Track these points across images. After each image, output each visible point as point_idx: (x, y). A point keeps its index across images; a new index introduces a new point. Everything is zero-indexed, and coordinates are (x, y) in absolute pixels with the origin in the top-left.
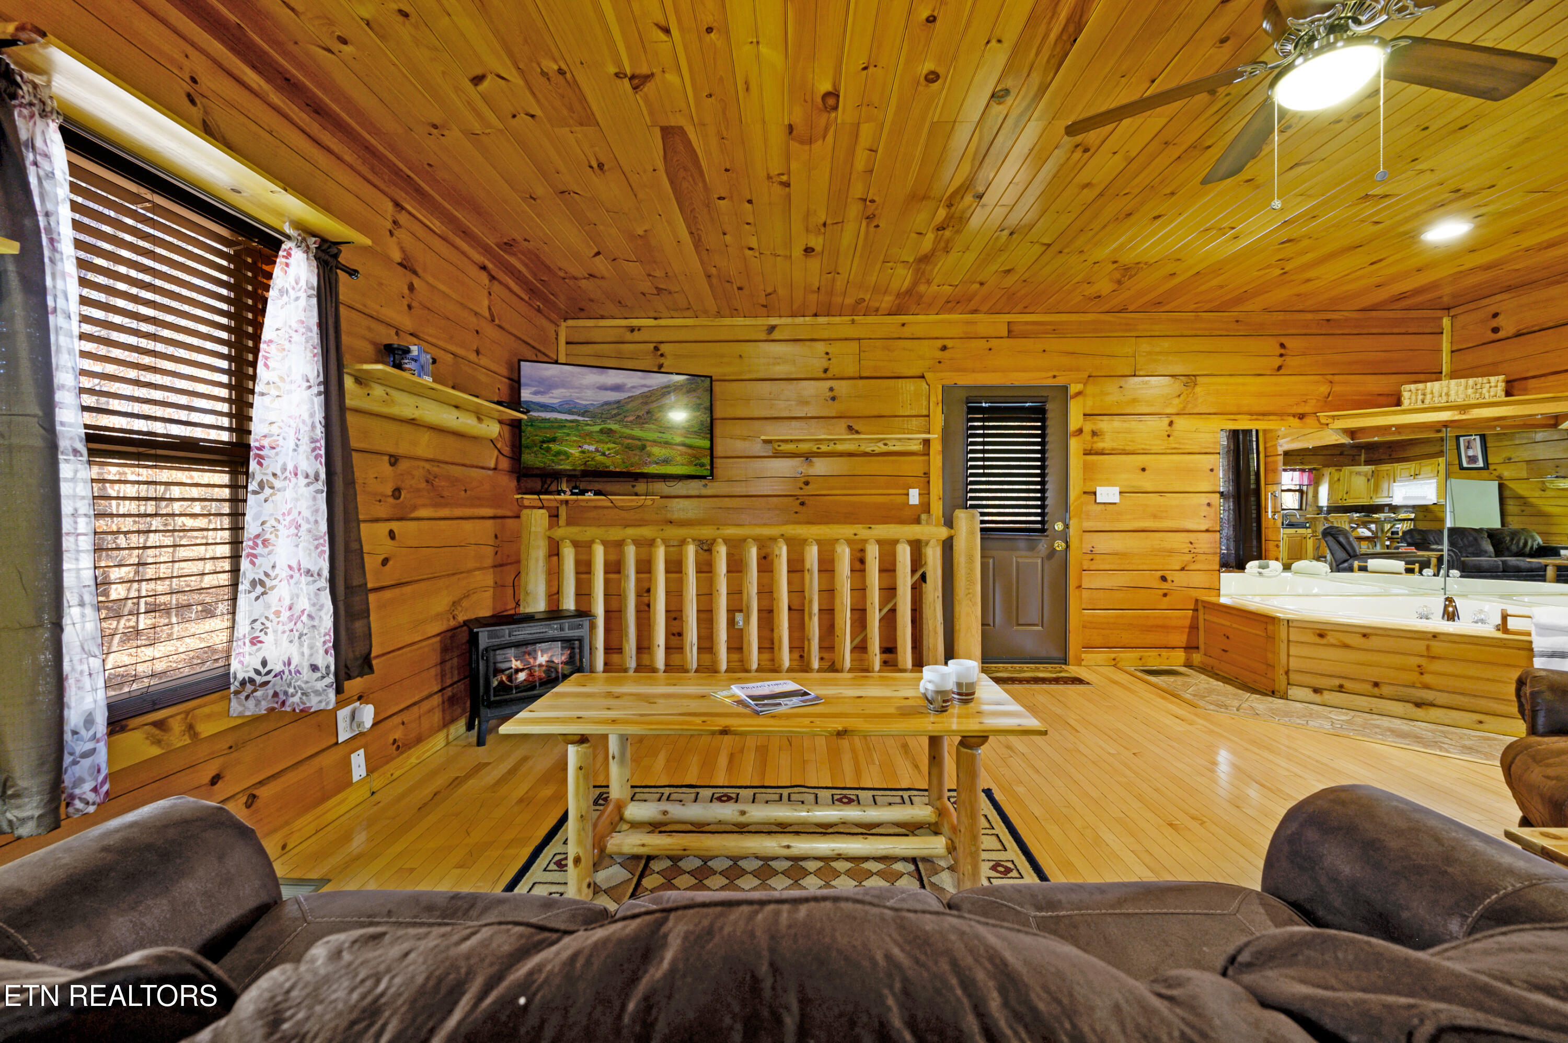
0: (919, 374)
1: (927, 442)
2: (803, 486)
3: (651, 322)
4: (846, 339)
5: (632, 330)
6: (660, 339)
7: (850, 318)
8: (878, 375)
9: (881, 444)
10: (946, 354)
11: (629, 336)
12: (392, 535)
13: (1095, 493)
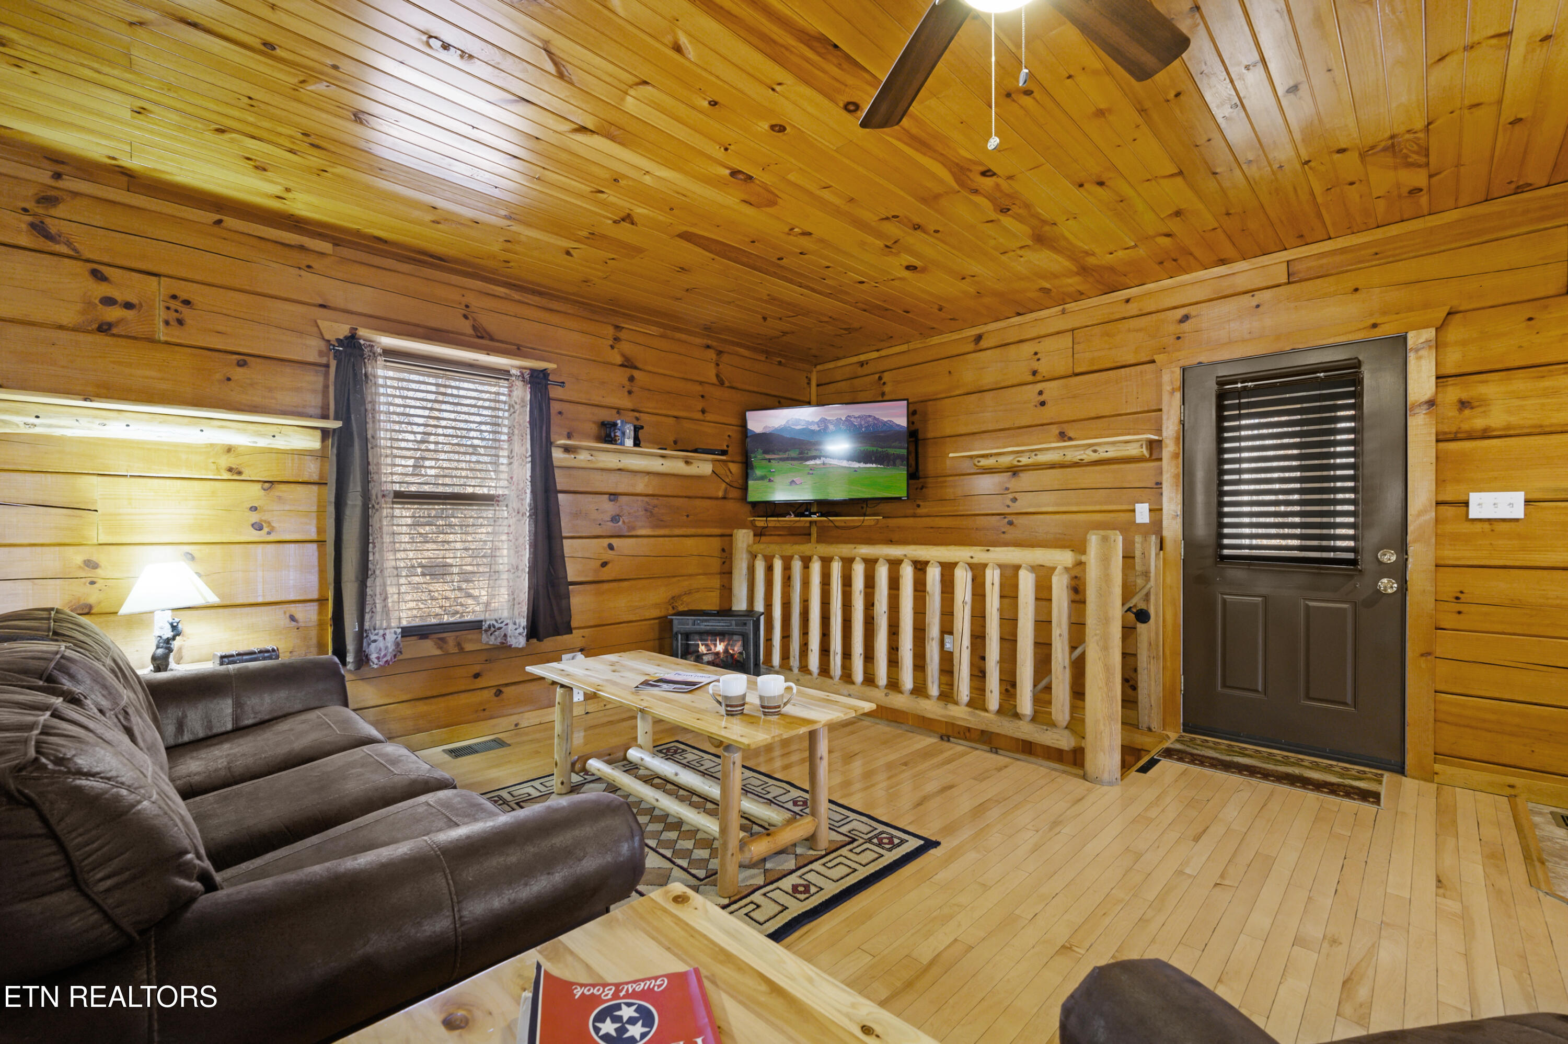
0: (1148, 359)
1: (1154, 446)
2: (1010, 503)
3: (875, 355)
4: (1058, 333)
5: (862, 364)
6: (881, 369)
7: (1060, 308)
8: (1095, 368)
9: (1089, 452)
10: (1186, 326)
11: (860, 371)
12: (611, 547)
13: (1466, 504)
